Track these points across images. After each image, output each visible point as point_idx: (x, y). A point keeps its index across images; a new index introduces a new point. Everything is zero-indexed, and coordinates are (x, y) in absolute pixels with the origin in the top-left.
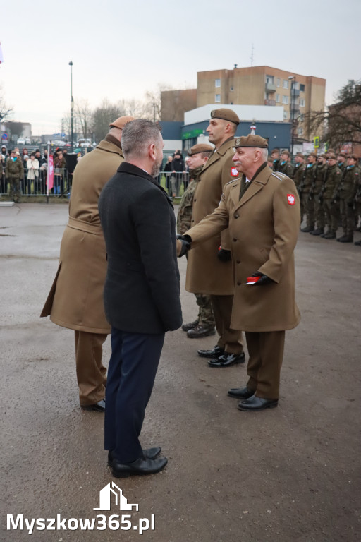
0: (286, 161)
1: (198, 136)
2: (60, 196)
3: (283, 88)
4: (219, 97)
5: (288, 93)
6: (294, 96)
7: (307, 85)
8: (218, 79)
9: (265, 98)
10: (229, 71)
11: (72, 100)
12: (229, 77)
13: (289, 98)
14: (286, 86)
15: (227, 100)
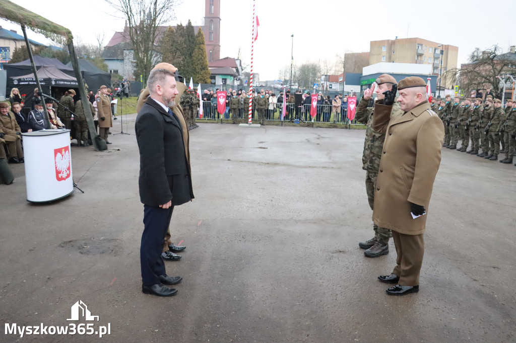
0: (458, 103)
1: (372, 83)
2: (289, 122)
3: (428, 53)
4: (385, 57)
5: (432, 56)
6: (436, 58)
7: (444, 51)
8: (384, 46)
9: (416, 58)
10: (392, 41)
11: (292, 59)
12: (391, 45)
13: (432, 59)
14: (431, 51)
15: (390, 59)
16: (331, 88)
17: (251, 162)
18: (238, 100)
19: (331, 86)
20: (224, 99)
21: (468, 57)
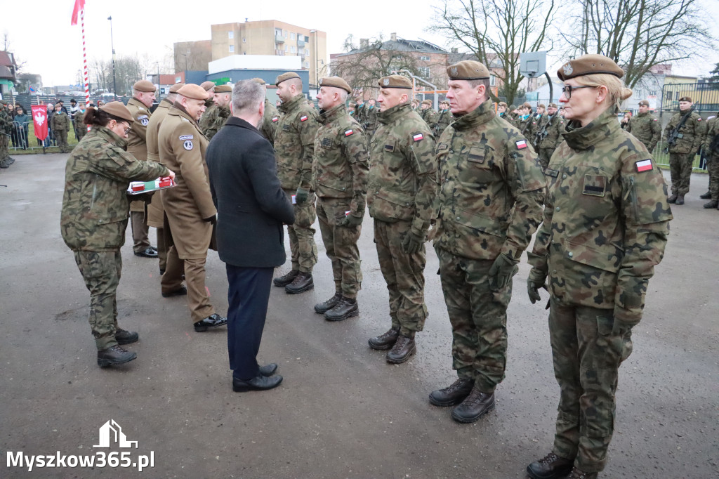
3: (290, 40)
4: (233, 48)
6: (300, 47)
7: (310, 37)
8: (231, 31)
9: (275, 48)
10: (241, 24)
11: (114, 52)
12: (240, 29)
13: (296, 48)
14: (293, 38)
15: (241, 50)
16: (164, 93)
18: (65, 117)
19: (163, 91)
20: (43, 117)
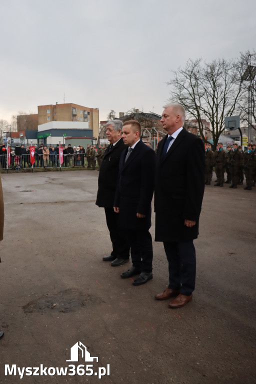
1: (47, 136)
3: (80, 114)
4: (50, 118)
5: (82, 116)
6: (85, 117)
7: (90, 113)
8: (48, 109)
9: (72, 118)
10: (54, 105)
12: (54, 108)
13: (83, 118)
14: (81, 113)
15: (53, 119)
17: (41, 203)
19: (12, 141)
21: (107, 117)
